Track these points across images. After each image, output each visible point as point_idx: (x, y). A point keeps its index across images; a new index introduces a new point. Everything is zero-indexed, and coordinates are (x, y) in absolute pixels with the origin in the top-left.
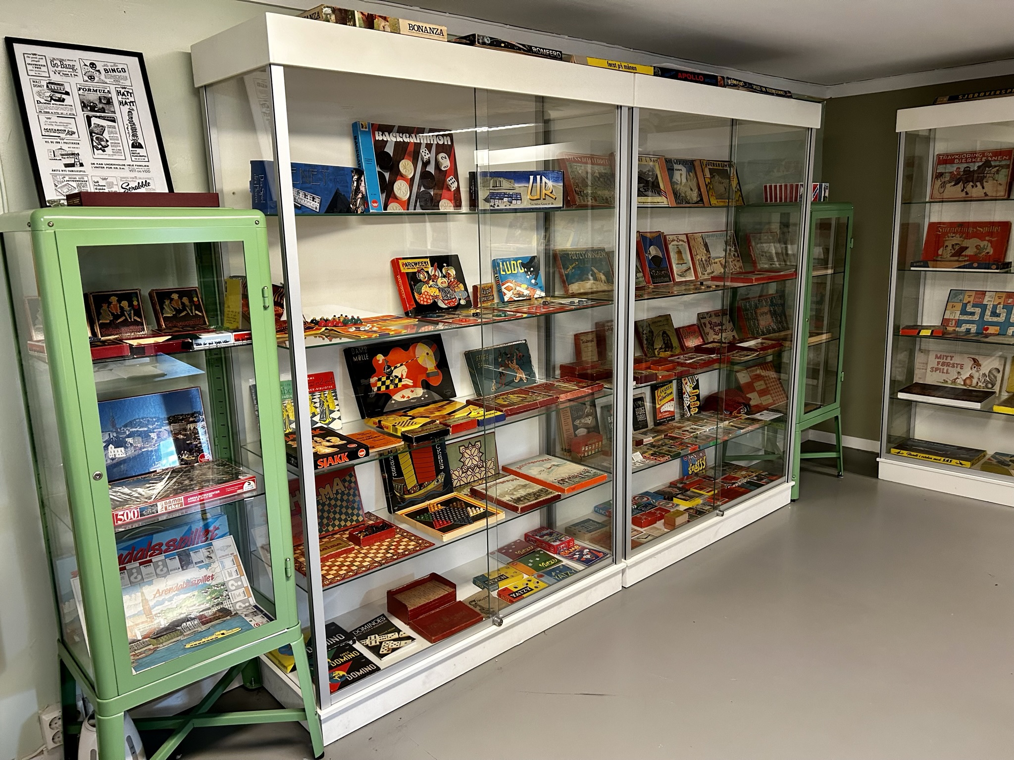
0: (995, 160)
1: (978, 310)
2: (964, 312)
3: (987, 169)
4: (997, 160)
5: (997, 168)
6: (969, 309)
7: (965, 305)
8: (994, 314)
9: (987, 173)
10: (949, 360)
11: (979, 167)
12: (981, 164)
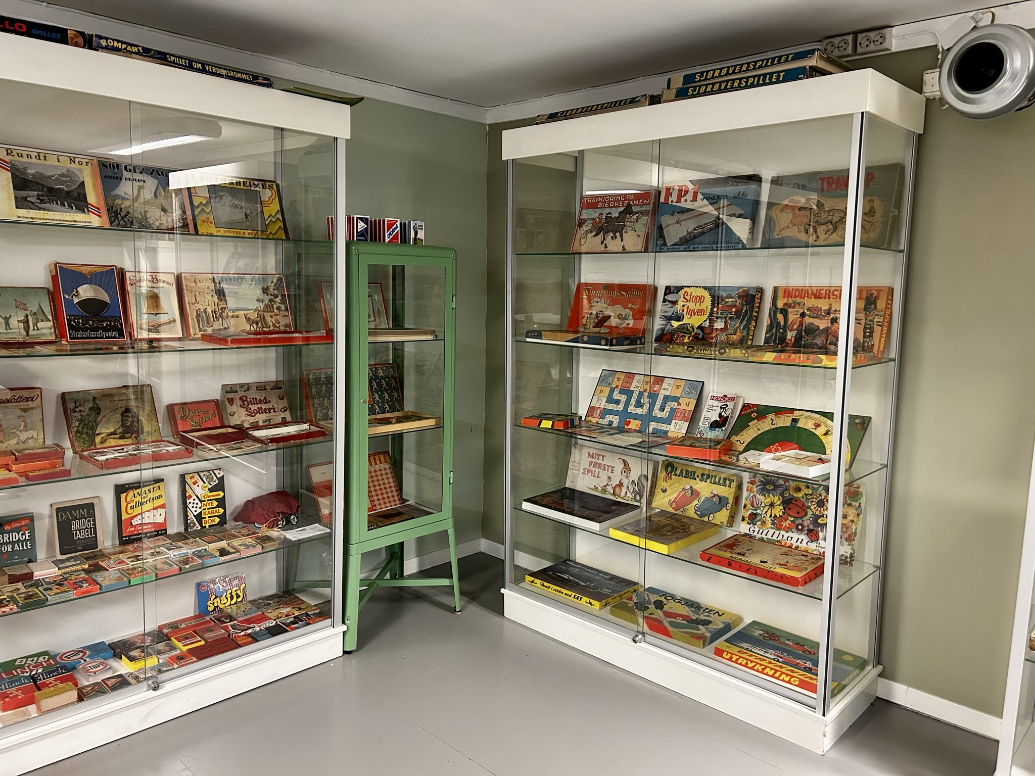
0: (636, 205)
1: (623, 398)
2: (610, 400)
3: (628, 216)
4: (638, 205)
5: (638, 215)
6: (616, 396)
7: (612, 391)
8: (639, 404)
9: (627, 221)
10: (600, 461)
11: (620, 213)
12: (622, 209)
